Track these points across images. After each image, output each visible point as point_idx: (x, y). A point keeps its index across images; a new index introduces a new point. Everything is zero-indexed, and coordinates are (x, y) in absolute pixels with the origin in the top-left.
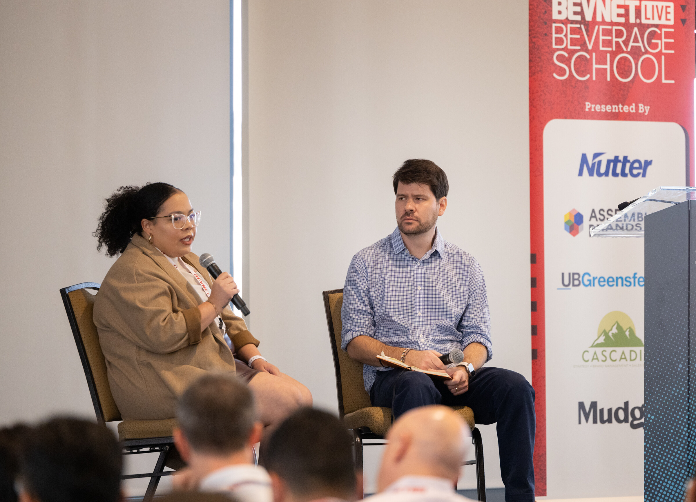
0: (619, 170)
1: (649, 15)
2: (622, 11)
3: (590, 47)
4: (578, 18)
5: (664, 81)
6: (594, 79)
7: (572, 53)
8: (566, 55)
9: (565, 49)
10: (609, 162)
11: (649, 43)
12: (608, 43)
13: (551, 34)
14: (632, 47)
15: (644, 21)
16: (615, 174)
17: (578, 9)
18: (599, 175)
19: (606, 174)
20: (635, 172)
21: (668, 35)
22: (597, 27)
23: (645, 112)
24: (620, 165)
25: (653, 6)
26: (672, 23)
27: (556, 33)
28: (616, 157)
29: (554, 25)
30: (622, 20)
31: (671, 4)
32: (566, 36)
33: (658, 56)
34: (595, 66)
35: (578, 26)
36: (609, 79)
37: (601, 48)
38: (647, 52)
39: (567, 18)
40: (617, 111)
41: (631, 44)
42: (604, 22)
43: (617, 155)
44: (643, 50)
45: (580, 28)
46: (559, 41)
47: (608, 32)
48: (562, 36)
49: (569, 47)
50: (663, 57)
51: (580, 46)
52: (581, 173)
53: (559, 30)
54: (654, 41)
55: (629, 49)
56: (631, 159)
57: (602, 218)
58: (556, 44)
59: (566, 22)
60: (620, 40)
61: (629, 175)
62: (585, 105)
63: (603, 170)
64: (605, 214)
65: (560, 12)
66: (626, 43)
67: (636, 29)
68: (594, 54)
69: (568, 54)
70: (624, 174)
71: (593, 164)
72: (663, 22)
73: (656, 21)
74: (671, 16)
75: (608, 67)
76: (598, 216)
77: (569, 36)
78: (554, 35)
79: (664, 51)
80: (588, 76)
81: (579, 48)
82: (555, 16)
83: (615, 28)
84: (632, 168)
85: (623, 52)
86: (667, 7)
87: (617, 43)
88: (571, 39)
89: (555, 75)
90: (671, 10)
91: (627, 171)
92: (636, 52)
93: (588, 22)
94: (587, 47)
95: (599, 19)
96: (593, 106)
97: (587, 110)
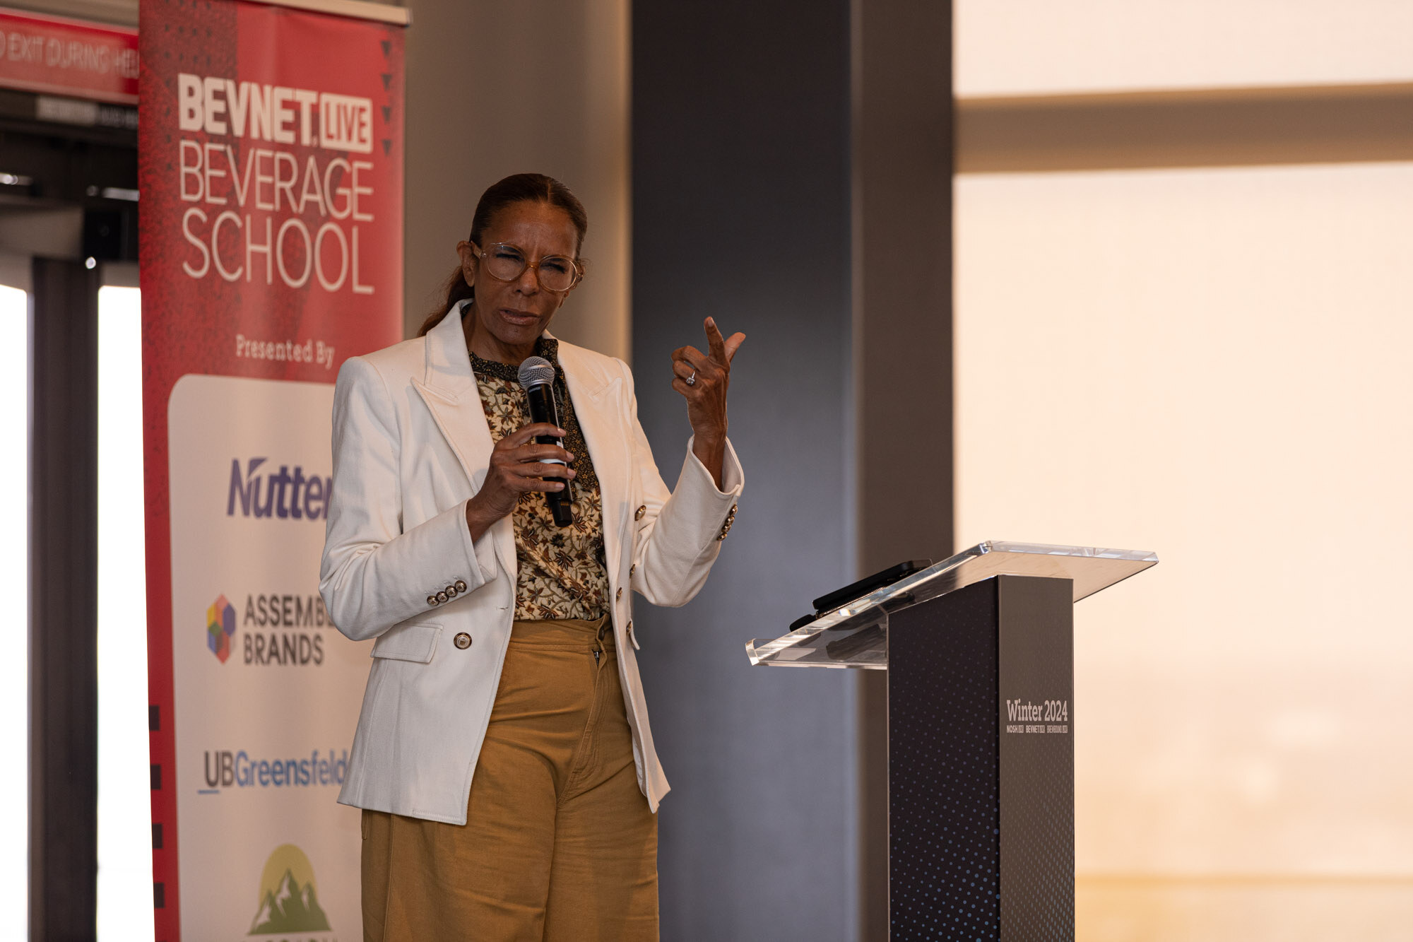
0: (287, 503)
1: (333, 130)
2: (289, 116)
3: (242, 201)
4: (220, 128)
5: (358, 289)
6: (249, 277)
7: (213, 211)
8: (204, 218)
9: (201, 204)
10: (273, 479)
11: (334, 196)
12: (268, 191)
13: (178, 164)
14: (308, 203)
15: (326, 143)
16: (282, 513)
17: (220, 106)
18: (259, 513)
19: (267, 512)
20: (314, 505)
21: (364, 178)
22: (251, 152)
23: (326, 362)
24: (289, 489)
25: (338, 107)
26: (367, 148)
27: (187, 164)
28: (284, 470)
29: (184, 144)
30: (289, 137)
31: (366, 103)
32: (202, 170)
33: (347, 224)
34: (251, 248)
35: (220, 147)
36: (270, 280)
37: (261, 206)
38: (329, 218)
39: (203, 129)
40: (283, 357)
41: (306, 197)
42: (261, 143)
43: (284, 463)
44: (323, 212)
45: (224, 153)
46: (192, 185)
47: (267, 167)
48: (195, 170)
49: (210, 200)
50: (355, 231)
51: (227, 195)
52: (231, 511)
53: (191, 158)
54: (341, 191)
55: (302, 209)
56: (307, 474)
57: (262, 616)
58: (187, 192)
59: (202, 136)
60: (288, 186)
61: (304, 516)
62: (235, 340)
63: (263, 502)
64: (266, 607)
65: (192, 114)
66: (297, 190)
67: (311, 161)
68: (248, 218)
69: (208, 214)
70: (296, 514)
71: (249, 485)
72: (354, 146)
73: (342, 144)
74: (367, 133)
75: (267, 249)
76: (258, 614)
77: (209, 172)
78: (184, 170)
79: (358, 216)
80: (239, 272)
81: (222, 201)
82: (186, 124)
83: (279, 155)
84: (309, 497)
85: (291, 215)
86: (362, 110)
87: (282, 191)
88: (212, 178)
89: (186, 267)
90: (367, 117)
91: (301, 504)
92: (313, 217)
93: (238, 138)
94: (237, 201)
95: (255, 134)
96: (248, 344)
97: (239, 353)
